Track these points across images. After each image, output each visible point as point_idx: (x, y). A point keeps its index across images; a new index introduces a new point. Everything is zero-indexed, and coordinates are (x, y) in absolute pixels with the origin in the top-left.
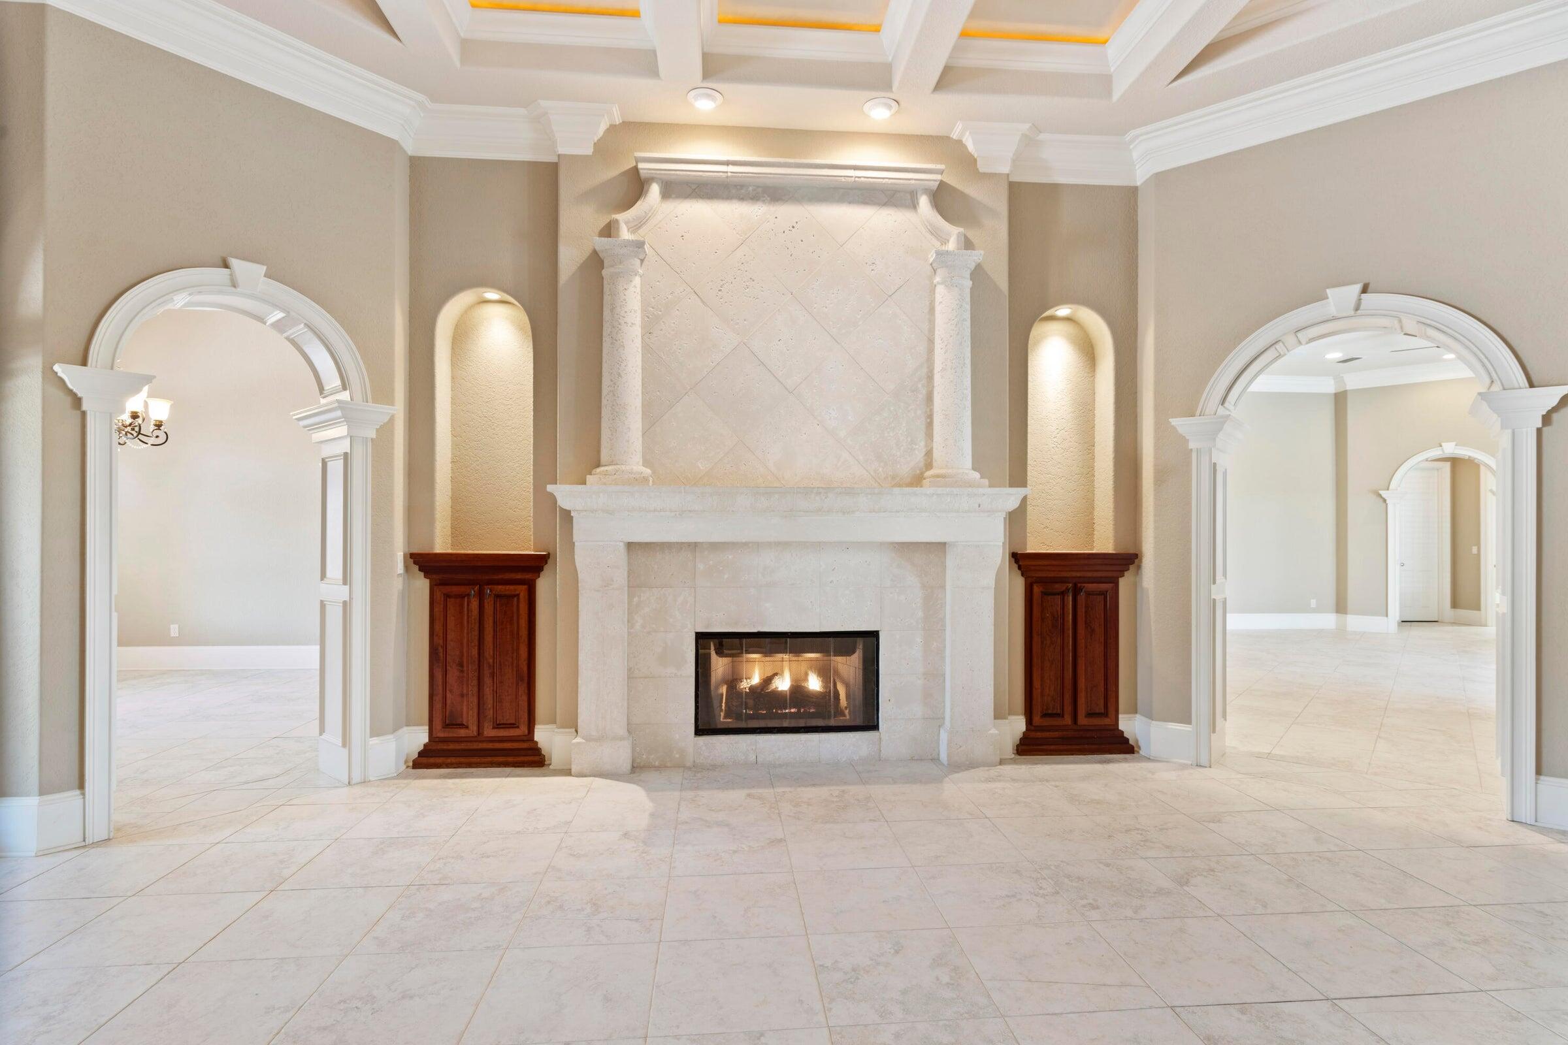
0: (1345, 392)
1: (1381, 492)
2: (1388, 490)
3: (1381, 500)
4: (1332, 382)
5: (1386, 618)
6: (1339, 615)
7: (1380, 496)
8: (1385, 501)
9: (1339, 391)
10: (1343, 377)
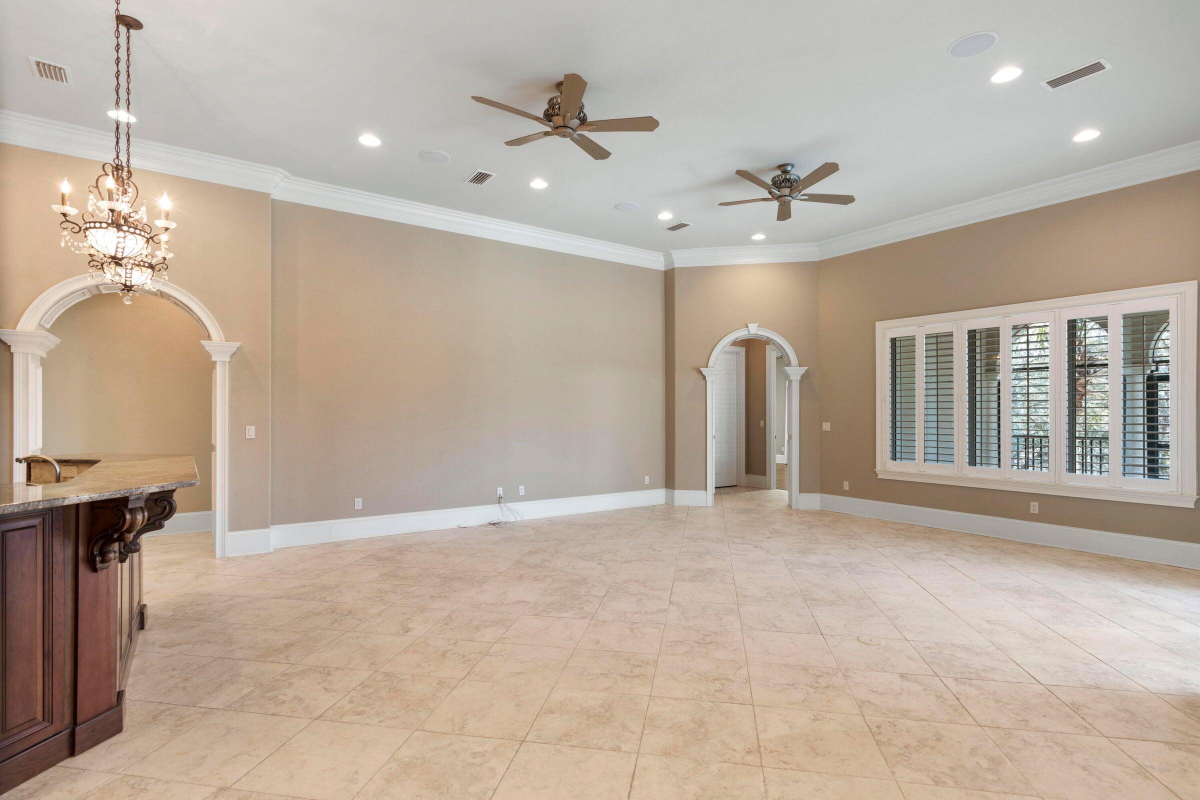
0: (673, 269)
1: (702, 369)
2: (707, 367)
3: (702, 377)
4: (662, 259)
5: (705, 492)
6: (668, 490)
7: (701, 373)
8: (704, 378)
9: (667, 269)
10: (671, 254)
